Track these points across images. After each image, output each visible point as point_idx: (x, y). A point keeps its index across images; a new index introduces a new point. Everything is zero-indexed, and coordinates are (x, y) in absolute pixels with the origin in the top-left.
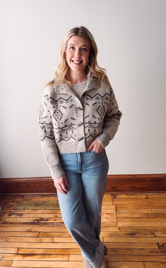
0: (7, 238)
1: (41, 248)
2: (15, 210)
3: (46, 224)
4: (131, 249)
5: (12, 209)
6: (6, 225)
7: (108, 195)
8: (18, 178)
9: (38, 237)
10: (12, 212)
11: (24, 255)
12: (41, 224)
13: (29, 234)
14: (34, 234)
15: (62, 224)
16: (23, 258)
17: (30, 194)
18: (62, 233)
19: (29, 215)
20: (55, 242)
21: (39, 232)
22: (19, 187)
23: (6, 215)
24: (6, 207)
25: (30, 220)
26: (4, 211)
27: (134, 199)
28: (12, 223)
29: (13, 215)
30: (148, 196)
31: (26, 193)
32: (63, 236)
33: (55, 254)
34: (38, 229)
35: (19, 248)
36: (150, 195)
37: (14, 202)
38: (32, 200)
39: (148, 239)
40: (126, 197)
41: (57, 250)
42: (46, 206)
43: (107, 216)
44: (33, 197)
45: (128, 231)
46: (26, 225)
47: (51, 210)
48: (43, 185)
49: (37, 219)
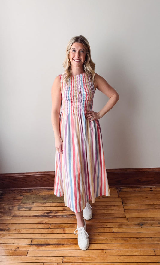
0: (20, 230)
1: (54, 239)
2: (24, 203)
3: (55, 216)
4: (140, 238)
5: (21, 202)
6: (17, 218)
7: (114, 188)
8: (25, 173)
9: (50, 228)
10: (21, 205)
11: (39, 245)
12: (51, 217)
13: (40, 226)
14: (45, 225)
15: (71, 216)
16: (38, 248)
17: (37, 188)
18: (73, 225)
19: (38, 208)
20: (67, 233)
21: (50, 224)
22: (25, 182)
23: (16, 209)
24: (15, 201)
25: (39, 213)
26: (13, 204)
27: (139, 191)
28: (22, 216)
29: (22, 208)
30: (153, 189)
31: (33, 187)
32: (74, 227)
33: (68, 243)
34: (49, 221)
35: (32, 239)
36: (154, 188)
37: (22, 196)
38: (39, 194)
39: (156, 228)
40: (131, 190)
41: (70, 240)
42: (54, 199)
43: (115, 208)
44: (40, 191)
45: (136, 221)
46: (36, 217)
47: (59, 203)
48: (49, 179)
49: (46, 212)
